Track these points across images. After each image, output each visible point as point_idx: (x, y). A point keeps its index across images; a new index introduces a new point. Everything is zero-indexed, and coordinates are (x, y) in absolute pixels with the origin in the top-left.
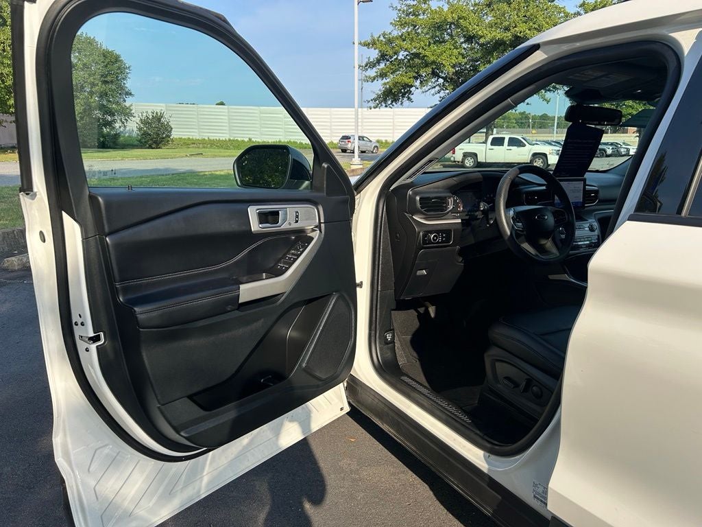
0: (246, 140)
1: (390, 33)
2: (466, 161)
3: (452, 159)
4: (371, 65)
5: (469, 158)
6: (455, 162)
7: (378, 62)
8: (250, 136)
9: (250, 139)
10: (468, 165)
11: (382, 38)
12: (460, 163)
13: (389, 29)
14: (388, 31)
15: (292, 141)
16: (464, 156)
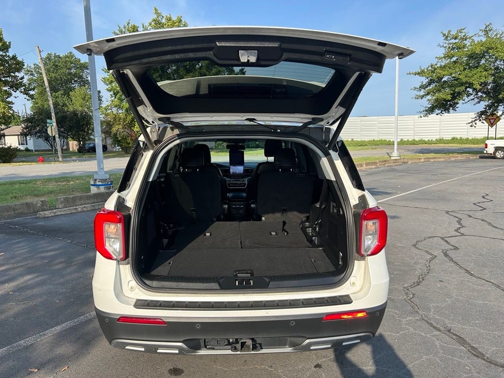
0: (350, 140)
1: (436, 64)
2: (497, 154)
3: (485, 152)
4: (423, 87)
5: (500, 152)
6: (487, 153)
7: (430, 84)
8: (353, 137)
9: (352, 140)
10: (499, 156)
11: (430, 68)
12: (492, 155)
13: (434, 62)
14: (434, 63)
15: (383, 139)
16: (496, 149)
